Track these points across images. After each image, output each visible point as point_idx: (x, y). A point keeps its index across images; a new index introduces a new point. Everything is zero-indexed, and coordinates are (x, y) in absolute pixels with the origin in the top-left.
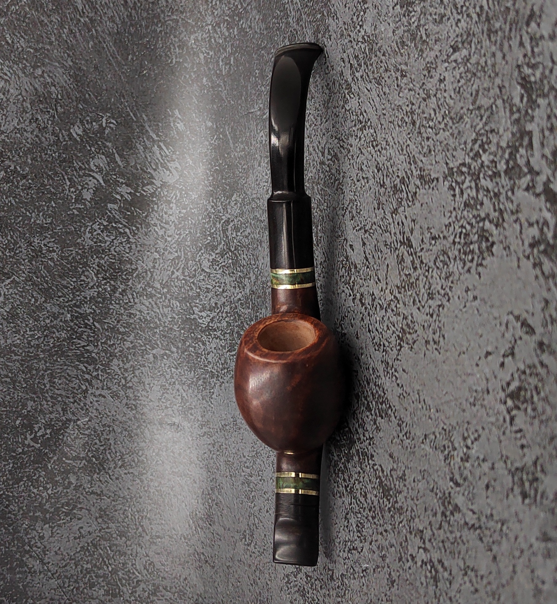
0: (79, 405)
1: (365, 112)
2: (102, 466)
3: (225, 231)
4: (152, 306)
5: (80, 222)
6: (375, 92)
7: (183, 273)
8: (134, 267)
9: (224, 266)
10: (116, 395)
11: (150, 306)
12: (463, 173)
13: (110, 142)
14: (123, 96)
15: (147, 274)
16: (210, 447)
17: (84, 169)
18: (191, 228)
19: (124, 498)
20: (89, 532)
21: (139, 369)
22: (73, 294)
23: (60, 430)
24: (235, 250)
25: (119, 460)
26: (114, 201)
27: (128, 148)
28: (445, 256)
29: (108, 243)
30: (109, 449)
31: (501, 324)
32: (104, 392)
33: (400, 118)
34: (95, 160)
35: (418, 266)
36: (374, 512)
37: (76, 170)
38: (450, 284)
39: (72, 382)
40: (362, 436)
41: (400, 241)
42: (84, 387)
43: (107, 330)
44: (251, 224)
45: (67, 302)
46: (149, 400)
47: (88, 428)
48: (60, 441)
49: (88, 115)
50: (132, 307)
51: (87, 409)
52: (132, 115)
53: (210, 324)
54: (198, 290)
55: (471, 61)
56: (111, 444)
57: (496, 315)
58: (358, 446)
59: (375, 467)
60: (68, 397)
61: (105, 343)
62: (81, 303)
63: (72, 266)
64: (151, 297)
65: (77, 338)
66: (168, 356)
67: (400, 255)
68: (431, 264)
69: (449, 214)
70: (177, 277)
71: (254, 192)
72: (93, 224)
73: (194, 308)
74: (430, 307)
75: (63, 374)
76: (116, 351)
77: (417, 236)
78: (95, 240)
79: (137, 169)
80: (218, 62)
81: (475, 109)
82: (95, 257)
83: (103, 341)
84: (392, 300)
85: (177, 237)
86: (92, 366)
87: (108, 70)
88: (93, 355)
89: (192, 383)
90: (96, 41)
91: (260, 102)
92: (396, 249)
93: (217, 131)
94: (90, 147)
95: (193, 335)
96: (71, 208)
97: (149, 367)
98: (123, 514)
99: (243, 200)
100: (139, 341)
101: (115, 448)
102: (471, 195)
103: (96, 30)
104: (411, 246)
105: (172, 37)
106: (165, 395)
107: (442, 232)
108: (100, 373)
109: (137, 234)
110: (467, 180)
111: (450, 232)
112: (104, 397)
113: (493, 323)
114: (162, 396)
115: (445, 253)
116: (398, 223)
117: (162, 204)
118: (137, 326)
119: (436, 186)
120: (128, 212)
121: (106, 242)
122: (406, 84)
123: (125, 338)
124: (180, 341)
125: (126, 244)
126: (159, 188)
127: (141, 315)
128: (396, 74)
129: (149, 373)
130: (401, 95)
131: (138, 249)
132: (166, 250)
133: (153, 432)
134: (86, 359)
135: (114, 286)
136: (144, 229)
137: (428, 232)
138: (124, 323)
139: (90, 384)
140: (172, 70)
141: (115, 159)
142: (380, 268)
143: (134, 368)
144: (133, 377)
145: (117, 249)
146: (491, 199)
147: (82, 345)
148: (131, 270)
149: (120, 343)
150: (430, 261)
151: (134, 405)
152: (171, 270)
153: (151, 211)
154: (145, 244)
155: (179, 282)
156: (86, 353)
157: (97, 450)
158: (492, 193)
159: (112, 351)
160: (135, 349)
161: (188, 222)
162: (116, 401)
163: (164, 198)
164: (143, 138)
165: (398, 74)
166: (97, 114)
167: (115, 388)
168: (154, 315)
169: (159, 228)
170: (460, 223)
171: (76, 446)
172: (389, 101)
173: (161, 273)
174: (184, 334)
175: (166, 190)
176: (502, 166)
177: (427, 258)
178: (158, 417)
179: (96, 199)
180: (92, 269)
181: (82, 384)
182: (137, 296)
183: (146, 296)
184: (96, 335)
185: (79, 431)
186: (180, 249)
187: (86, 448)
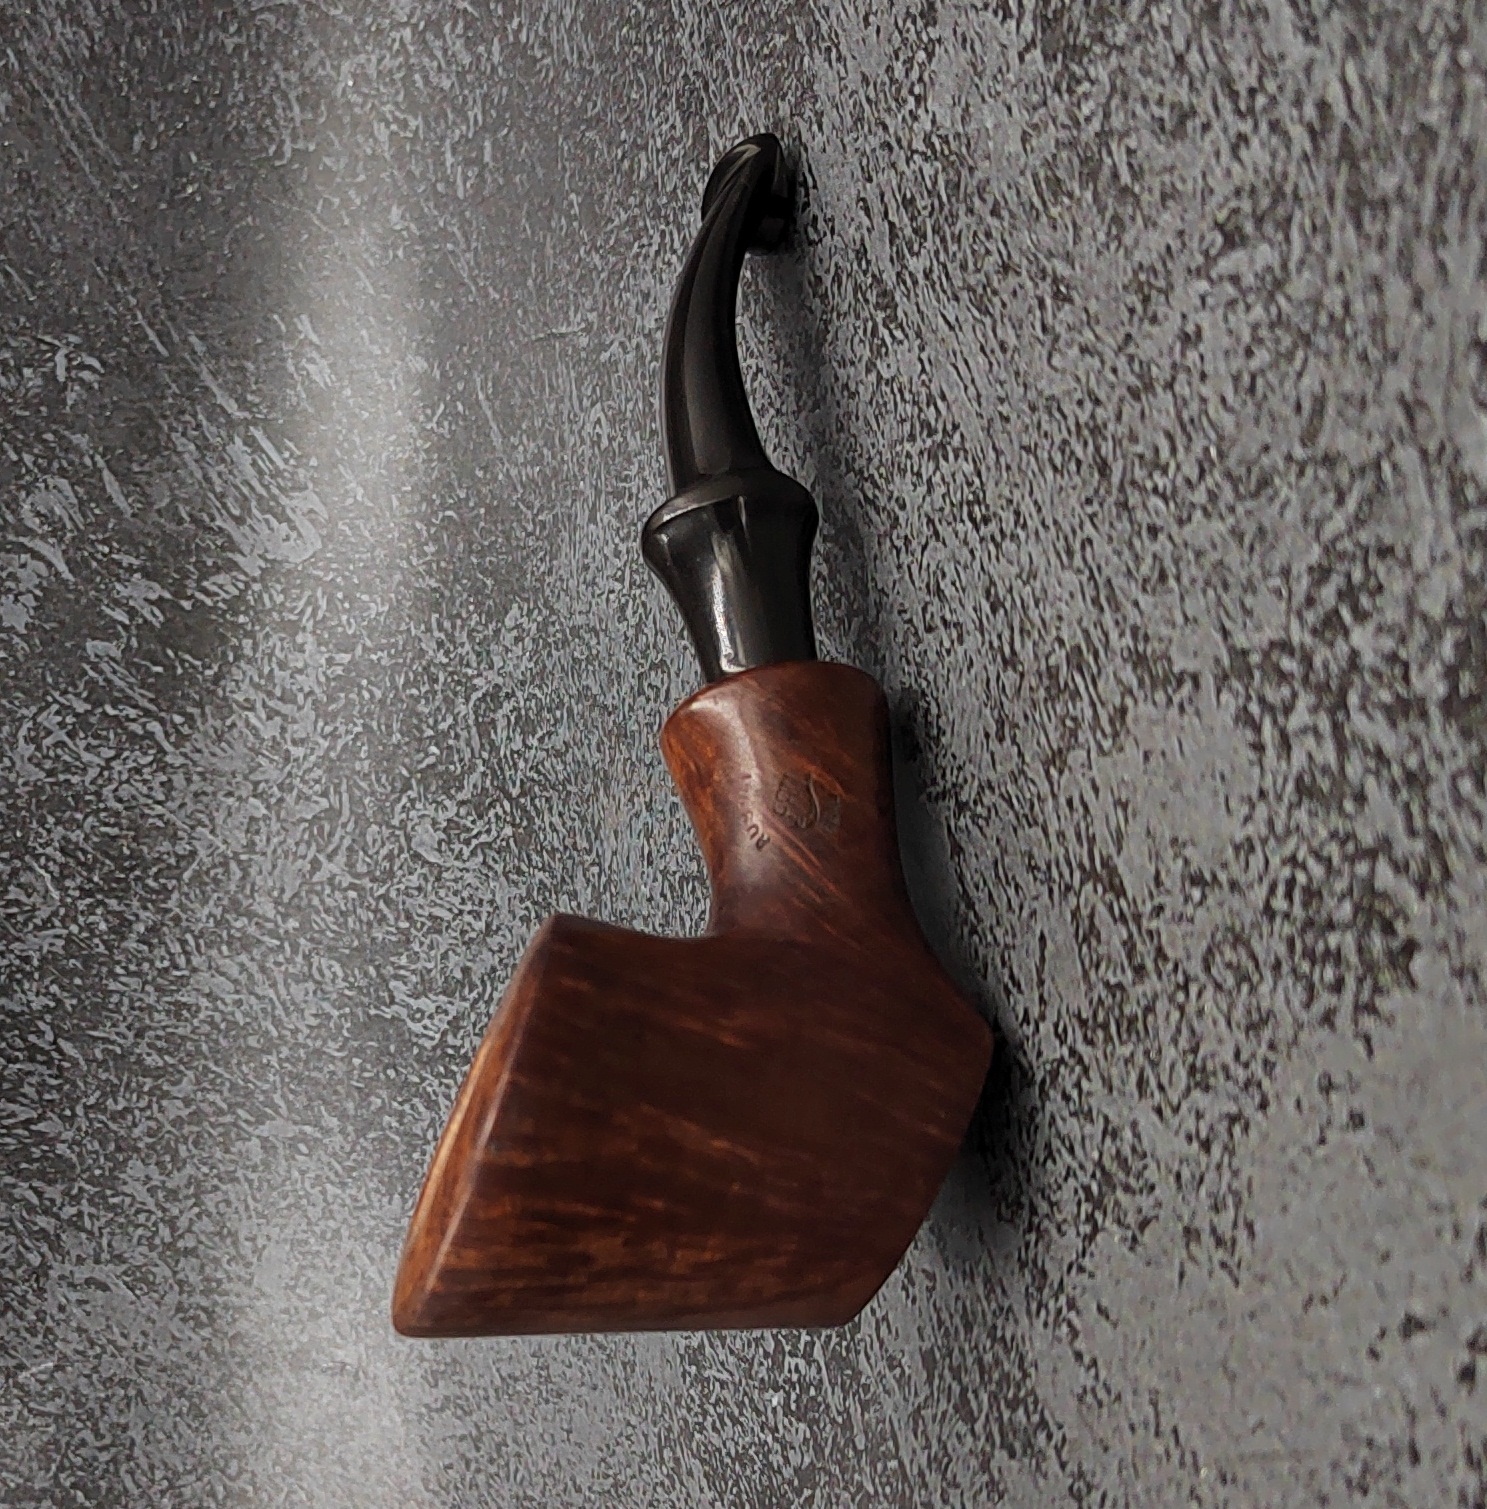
0: (21, 1317)
1: (943, 397)
3: (485, 728)
4: (251, 976)
6: (970, 336)
7: (350, 865)
8: (182, 848)
9: (489, 845)
10: (144, 1280)
11: (243, 978)
12: (1284, 676)
13: (83, 432)
14: (121, 274)
15: (227, 871)
16: (464, 1446)
17: (2, 529)
18: (370, 714)
21: (216, 1188)
24: (523, 794)
25: (163, 1493)
26: (109, 631)
27: (144, 449)
28: (1242, 951)
29: (93, 773)
30: (129, 1458)
32: (101, 1273)
33: (1058, 440)
34: (37, 497)
35: (1149, 965)
38: (1263, 1051)
41: (1081, 866)
42: (35, 1259)
43: (102, 1064)
44: (570, 711)
46: (252, 1292)
47: (55, 1394)
49: (7, 345)
50: (182, 982)
51: (49, 1330)
52: (152, 336)
53: (450, 1039)
54: (404, 925)
55: (1290, 290)
56: (133, 1443)
61: (98, 1107)
62: (10, 977)
64: (246, 948)
65: (3, 1094)
66: (313, 1144)
67: (1085, 912)
68: (1194, 968)
69: (1245, 810)
70: (331, 880)
71: (577, 607)
72: (41, 710)
73: (393, 984)
74: (1199, 1115)
76: (136, 1132)
77: (1137, 861)
78: (48, 765)
79: (180, 521)
80: (438, 153)
81: (1313, 461)
82: (51, 820)
83: (92, 1101)
84: (1062, 1061)
85: (325, 744)
86: (60, 1187)
87: (65, 188)
88: (61, 1149)
89: (396, 1236)
90: (21, 90)
91: (588, 304)
92: (1068, 888)
93: (444, 389)
94: (18, 451)
95: (391, 1073)
97: (250, 1182)
99: (543, 627)
100: (211, 1097)
101: (147, 1456)
102: (1319, 759)
103: (19, 54)
104: (1120, 892)
105: (277, 66)
106: (309, 1273)
107: (1225, 866)
108: (85, 1207)
109: (187, 737)
110: (1302, 705)
111: (1253, 873)
112: (104, 1287)
114: (296, 1278)
115: (1238, 939)
116: (1070, 802)
117: (267, 636)
118: (204, 1047)
119: (1191, 700)
120: (156, 664)
121: (84, 770)
122: (1070, 328)
123: (165, 1087)
124: (349, 1095)
125: (152, 773)
126: (254, 580)
127: (216, 1009)
128: (1036, 285)
129: (250, 1201)
130: (1056, 361)
131: (193, 788)
132: (291, 788)
133: (273, 1396)
134: (36, 1165)
135: (119, 914)
136: (211, 721)
137: (1176, 856)
138: (158, 1038)
139: (56, 1246)
140: (281, 179)
141: (103, 489)
142: (1018, 942)
143: (198, 1185)
144: (199, 1216)
145: (125, 792)
146: (1394, 788)
147: (23, 1117)
148: (173, 861)
149: (149, 1106)
150: (1189, 957)
151: (205, 1310)
152: (310, 856)
153: (231, 658)
154: (213, 772)
155: (338, 895)
156: (36, 1145)
157: (89, 1464)
158: (1396, 770)
159: (122, 1132)
160: (199, 1123)
161: (359, 694)
162: (145, 1299)
163: (275, 615)
164: (194, 415)
165: (1045, 288)
166: (34, 338)
167: (138, 1256)
168: (257, 1006)
169: (264, 716)
170: (1288, 850)
171: (19, 1456)
172: (1017, 374)
173: (274, 866)
174: (363, 1069)
175: (279, 587)
176: (1430, 683)
177: (1180, 942)
178: (286, 1348)
179: (47, 627)
180: (43, 860)
181: (27, 1248)
182: (198, 946)
183: (229, 944)
184: (67, 1081)
185: (25, 1404)
186: (337, 786)
187: (51, 1460)
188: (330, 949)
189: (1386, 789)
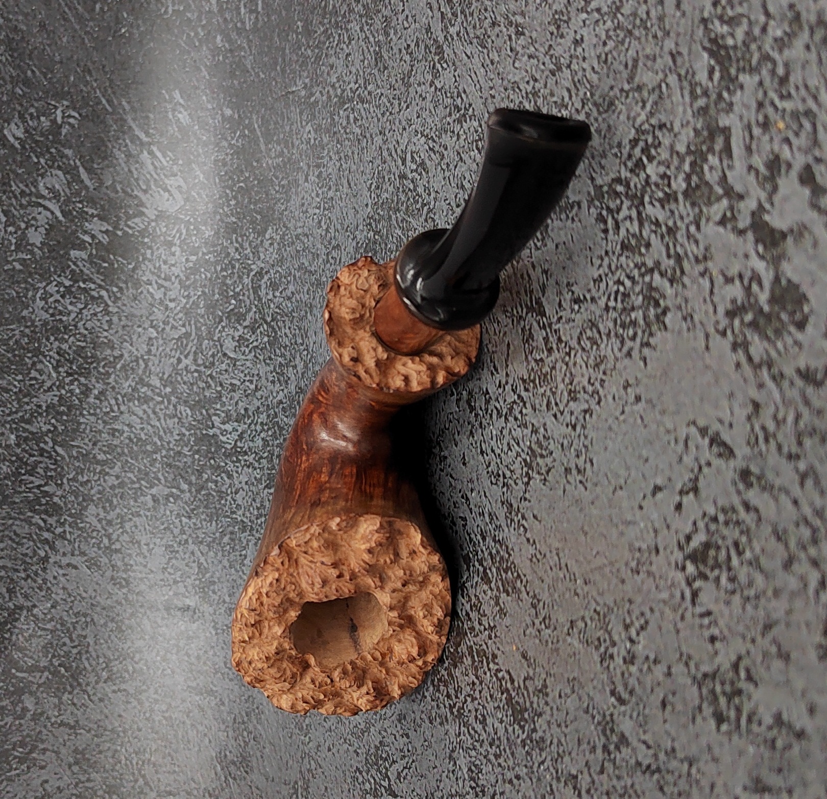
0: (35, 581)
1: (465, 92)
2: (77, 680)
4: (148, 416)
5: (26, 282)
6: (477, 60)
7: (195, 360)
8: (117, 353)
9: (257, 347)
10: (95, 564)
11: (145, 417)
12: (617, 194)
13: (70, 148)
14: (90, 72)
15: (138, 364)
17: (30, 195)
18: (205, 286)
19: (112, 731)
20: (58, 788)
21: (131, 519)
22: (19, 401)
23: (6, 623)
25: (103, 670)
26: (81, 246)
27: (99, 157)
28: (594, 330)
29: (73, 315)
30: (87, 652)
31: (676, 441)
32: (75, 560)
35: (555, 346)
36: (498, 747)
37: (15, 197)
38: (601, 376)
39: (22, 545)
40: (476, 624)
41: (527, 306)
42: (42, 554)
43: (76, 458)
44: (295, 277)
45: (9, 415)
46: (147, 570)
47: (52, 620)
48: (6, 642)
49: (32, 106)
50: (115, 418)
51: (49, 588)
52: (104, 102)
53: (238, 444)
54: (219, 389)
55: (623, 11)
56: (89, 644)
57: (670, 426)
58: (470, 640)
59: (500, 675)
60: (17, 571)
61: (74, 479)
62: (32, 415)
63: (15, 356)
64: (146, 402)
65: (27, 472)
66: (176, 497)
67: (527, 328)
68: (574, 343)
70: (186, 368)
72: (48, 284)
73: (213, 418)
74: (572, 413)
75: (6, 533)
76: (93, 492)
77: (551, 296)
78: (51, 311)
79: (117, 192)
80: (238, 8)
81: (632, 89)
82: (52, 338)
83: (71, 476)
84: (515, 402)
85: (184, 301)
86: (55, 518)
87: (62, 30)
88: (56, 499)
89: (213, 541)
91: (305, 75)
92: (521, 317)
93: (239, 124)
94: (37, 157)
95: (212, 462)
96: (10, 259)
97: (147, 517)
98: (113, 757)
99: (283, 237)
100: (130, 475)
101: (96, 651)
102: (631, 231)
104: (543, 314)
106: (174, 561)
107: (589, 291)
108: (68, 528)
109: (119, 298)
110: (625, 207)
111: (601, 291)
112: (76, 568)
113: (666, 438)
114: (168, 563)
115: (593, 325)
116: (522, 276)
117: (158, 249)
118: (126, 451)
119: (576, 215)
120: (105, 262)
121: (69, 314)
122: (523, 47)
123: (107, 470)
124: (193, 473)
125: (102, 316)
126: (153, 221)
127: (132, 432)
128: (508, 30)
129: (147, 527)
130: (516, 65)
131: (122, 323)
132: (168, 323)
133: (155, 622)
134: (43, 507)
135: (86, 385)
136: (131, 290)
137: (569, 290)
138: (104, 446)
139: (52, 548)
140: (167, 25)
141: (79, 176)
142: (498, 349)
143: (122, 518)
144: (122, 533)
145: (89, 325)
146: (662, 237)
147: (37, 484)
148: (112, 359)
149: (99, 479)
150: (571, 339)
151: (124, 579)
152: (177, 356)
153: (141, 259)
154: (133, 315)
155: (189, 375)
156: (44, 497)
157: (67, 654)
158: (664, 228)
159: (86, 492)
160: (123, 488)
161: (200, 276)
162: (96, 574)
163: (162, 238)
164: (124, 140)
165: (512, 30)
166: (46, 103)
167: (92, 552)
168: (151, 430)
169: (156, 287)
170: (616, 278)
171: (33, 650)
172: (499, 74)
173: (160, 362)
174: (200, 461)
175: (164, 224)
176: (679, 184)
177: (568, 333)
178: (163, 598)
179: (51, 243)
180: (48, 358)
181: (39, 548)
182: (124, 401)
183: (138, 400)
184: (59, 466)
185: (36, 625)
186: (190, 322)
187: (48, 652)
188: (185, 402)
189: (659, 238)
